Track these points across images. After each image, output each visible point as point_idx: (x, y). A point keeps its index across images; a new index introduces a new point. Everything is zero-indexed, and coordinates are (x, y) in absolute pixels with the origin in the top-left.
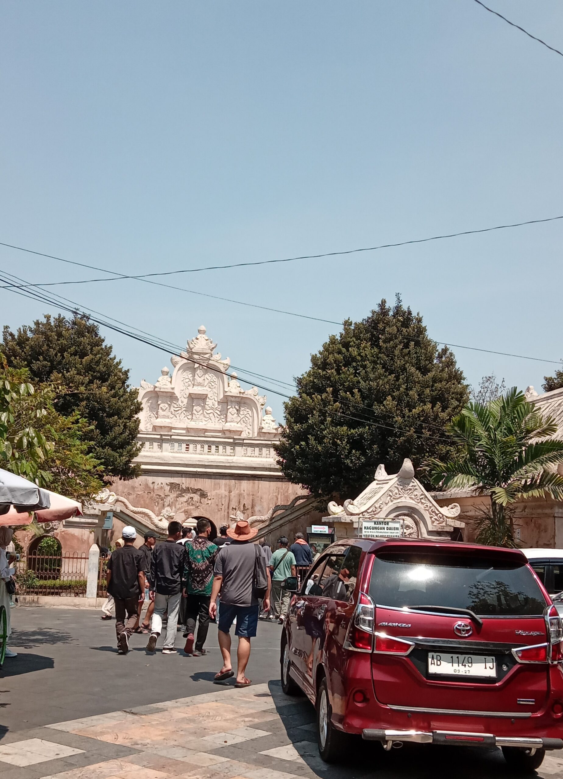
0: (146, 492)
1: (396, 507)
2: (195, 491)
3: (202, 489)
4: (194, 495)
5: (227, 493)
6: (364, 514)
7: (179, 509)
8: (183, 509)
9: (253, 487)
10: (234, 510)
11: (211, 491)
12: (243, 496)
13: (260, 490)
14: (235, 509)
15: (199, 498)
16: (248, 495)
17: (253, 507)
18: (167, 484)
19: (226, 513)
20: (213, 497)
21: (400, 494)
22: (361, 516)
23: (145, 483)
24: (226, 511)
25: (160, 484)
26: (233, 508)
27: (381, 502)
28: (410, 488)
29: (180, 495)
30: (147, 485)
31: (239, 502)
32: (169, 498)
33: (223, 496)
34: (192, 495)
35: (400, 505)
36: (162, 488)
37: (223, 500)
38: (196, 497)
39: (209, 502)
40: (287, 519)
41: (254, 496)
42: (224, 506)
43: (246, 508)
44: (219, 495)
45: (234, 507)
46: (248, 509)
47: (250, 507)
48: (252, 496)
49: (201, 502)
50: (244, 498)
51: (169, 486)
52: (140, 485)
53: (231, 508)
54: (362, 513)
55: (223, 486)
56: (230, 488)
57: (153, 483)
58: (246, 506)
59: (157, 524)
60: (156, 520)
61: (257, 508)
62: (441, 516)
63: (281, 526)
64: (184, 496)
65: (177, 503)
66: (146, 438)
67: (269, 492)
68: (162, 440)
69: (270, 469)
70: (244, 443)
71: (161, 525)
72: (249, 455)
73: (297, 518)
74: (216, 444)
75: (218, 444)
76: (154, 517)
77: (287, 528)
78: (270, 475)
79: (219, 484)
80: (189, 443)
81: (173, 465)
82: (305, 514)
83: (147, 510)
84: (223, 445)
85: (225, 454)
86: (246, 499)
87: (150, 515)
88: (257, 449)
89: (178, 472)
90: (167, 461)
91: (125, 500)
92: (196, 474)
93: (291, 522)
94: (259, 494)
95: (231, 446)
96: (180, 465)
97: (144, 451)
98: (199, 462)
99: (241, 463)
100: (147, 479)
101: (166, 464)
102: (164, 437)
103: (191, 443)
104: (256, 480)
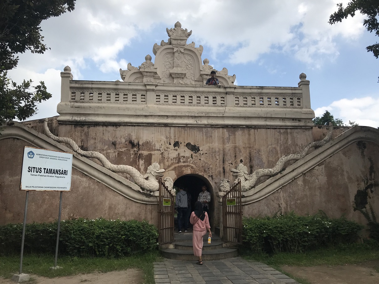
3: (193, 143)
4: (185, 149)
5: (221, 146)
7: (169, 167)
8: (173, 167)
9: (249, 139)
11: (203, 144)
13: (257, 141)
16: (244, 147)
17: (251, 161)
19: (221, 170)
20: (206, 152)
24: (222, 167)
33: (217, 150)
37: (217, 154)
38: (188, 152)
39: (202, 157)
41: (251, 149)
42: (218, 161)
44: (212, 149)
48: (248, 149)
49: (193, 158)
50: (240, 152)
55: (217, 140)
56: (223, 139)
59: (142, 184)
60: (141, 178)
61: (255, 162)
63: (293, 179)
65: (166, 160)
66: (128, 90)
67: (267, 143)
68: (147, 91)
69: (266, 118)
70: (236, 93)
71: (147, 185)
72: (242, 105)
73: (311, 170)
74: (205, 95)
75: (208, 95)
76: (138, 175)
77: (300, 182)
78: (267, 126)
79: (211, 137)
80: (176, 94)
81: (159, 118)
82: (320, 164)
83: (131, 167)
84: (213, 95)
85: (216, 105)
86: (243, 152)
87: (134, 172)
88: (249, 99)
89: (166, 125)
90: (152, 113)
91: (101, 156)
92: (186, 126)
93: (304, 174)
94: (256, 147)
95: (221, 96)
96: (167, 117)
97: (126, 103)
98: (188, 113)
99: (234, 113)
100: (130, 134)
101: (151, 116)
102: (148, 87)
103: (178, 94)
104: (252, 131)
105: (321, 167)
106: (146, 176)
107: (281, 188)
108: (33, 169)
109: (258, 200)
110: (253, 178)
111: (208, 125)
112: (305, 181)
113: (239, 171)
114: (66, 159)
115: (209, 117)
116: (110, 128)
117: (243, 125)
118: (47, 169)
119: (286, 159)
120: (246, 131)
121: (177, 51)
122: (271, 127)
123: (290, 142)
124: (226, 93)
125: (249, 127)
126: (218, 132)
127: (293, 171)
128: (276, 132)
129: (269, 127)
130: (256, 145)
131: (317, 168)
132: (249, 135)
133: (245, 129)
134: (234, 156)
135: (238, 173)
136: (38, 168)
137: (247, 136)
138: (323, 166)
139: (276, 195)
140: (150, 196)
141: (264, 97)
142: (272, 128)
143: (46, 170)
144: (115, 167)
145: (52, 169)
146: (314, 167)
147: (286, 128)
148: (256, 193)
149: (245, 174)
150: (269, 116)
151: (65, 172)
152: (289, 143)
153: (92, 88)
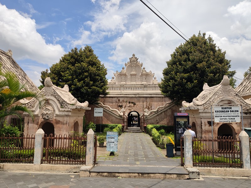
1: (221, 101)
2: (132, 103)
3: (134, 102)
5: (142, 103)
6: (204, 105)
8: (128, 109)
11: (137, 103)
12: (148, 104)
19: (142, 110)
21: (222, 94)
22: (202, 106)
27: (213, 99)
28: (228, 90)
31: (147, 106)
35: (223, 99)
37: (141, 105)
38: (133, 105)
39: (137, 106)
40: (163, 111)
41: (151, 104)
42: (142, 107)
45: (145, 108)
54: (203, 104)
56: (143, 101)
58: (149, 107)
59: (120, 114)
60: (119, 112)
61: (152, 108)
62: (246, 104)
63: (161, 113)
65: (126, 107)
68: (121, 87)
73: (167, 110)
75: (139, 87)
77: (163, 114)
79: (140, 100)
80: (129, 87)
81: (125, 95)
82: (169, 109)
85: (141, 90)
89: (126, 97)
91: (109, 107)
93: (164, 112)
95: (143, 88)
96: (127, 95)
97: (115, 91)
99: (146, 93)
101: (122, 94)
104: (152, 98)
106: (120, 112)
108: (96, 112)
110: (149, 113)
111: (139, 97)
112: (165, 114)
115: (139, 94)
116: (111, 98)
120: (150, 98)
121: (133, 66)
124: (145, 87)
126: (142, 99)
127: (161, 111)
128: (160, 98)
137: (150, 100)
139: (156, 117)
140: (121, 117)
144: (112, 109)
148: (150, 117)
149: (147, 112)
150: (157, 93)
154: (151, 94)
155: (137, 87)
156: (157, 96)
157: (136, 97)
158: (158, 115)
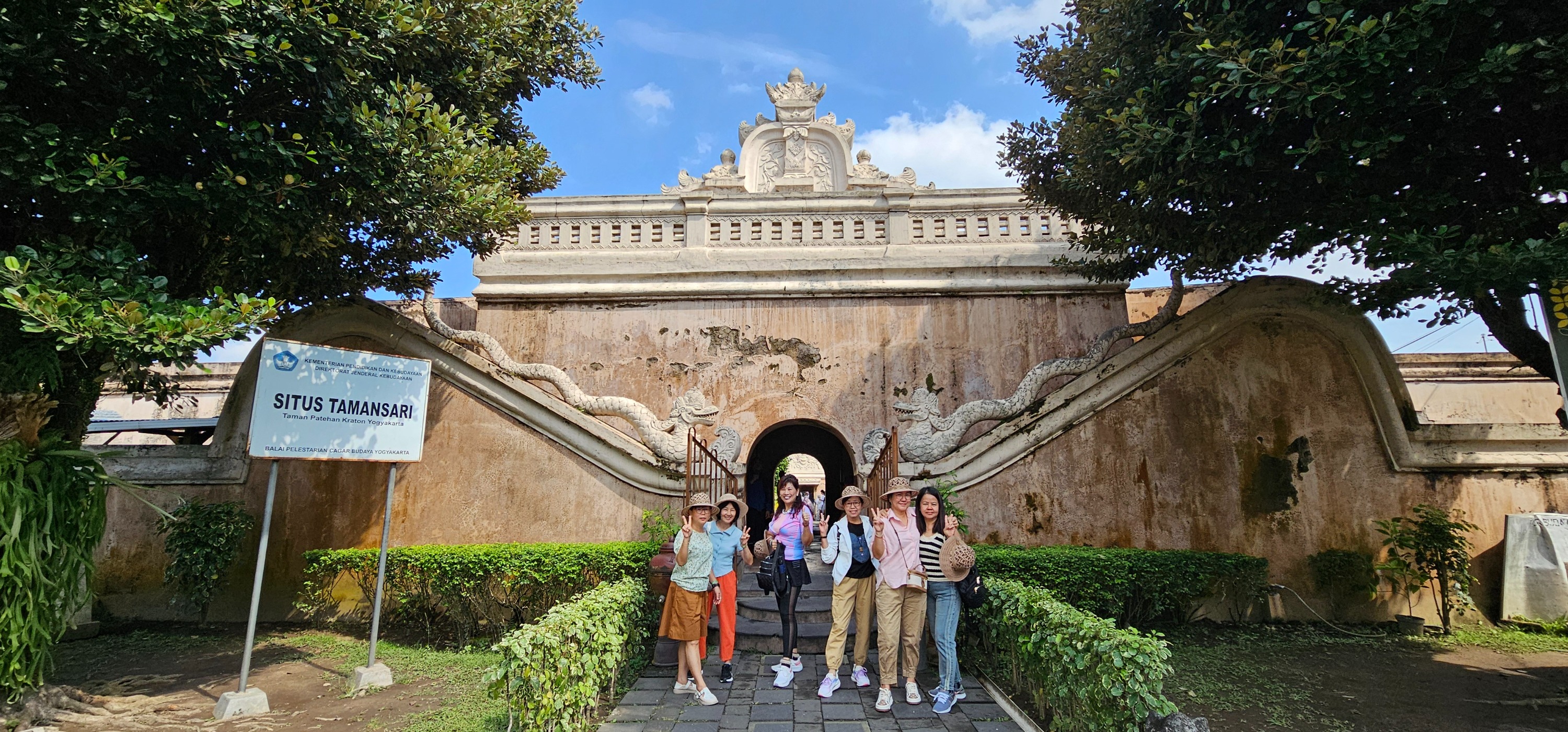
0: (644, 359)
2: (781, 347)
3: (803, 340)
4: (783, 356)
5: (876, 347)
7: (740, 401)
8: (752, 401)
9: (951, 326)
10: (901, 394)
11: (829, 344)
12: (925, 353)
13: (971, 332)
14: (904, 392)
15: (796, 364)
16: (939, 348)
17: (955, 383)
18: (702, 331)
19: (878, 406)
20: (837, 361)
23: (639, 334)
24: (878, 400)
25: (681, 332)
26: (897, 392)
29: (741, 362)
30: (645, 338)
31: (915, 371)
32: (708, 372)
33: (866, 355)
34: (775, 359)
36: (686, 343)
37: (866, 367)
38: (788, 364)
39: (827, 375)
41: (955, 351)
42: (869, 383)
43: (935, 388)
44: (853, 352)
45: (901, 387)
46: (941, 389)
47: (946, 382)
48: (949, 352)
49: (802, 379)
50: (928, 359)
51: (709, 338)
52: (627, 338)
53: (892, 389)
55: (864, 329)
56: (883, 331)
57: (663, 331)
58: (935, 381)
59: (658, 444)
60: (655, 429)
61: (968, 387)
64: (751, 363)
65: (734, 384)
66: (643, 214)
67: (999, 336)
68: (687, 214)
69: (995, 270)
70: (914, 208)
71: (669, 448)
72: (931, 240)
73: (1120, 401)
74: (833, 217)
75: (841, 217)
76: (648, 423)
77: (1087, 432)
78: (998, 289)
79: (851, 322)
80: (760, 218)
81: (715, 278)
82: (1145, 385)
83: (631, 402)
84: (854, 217)
85: (862, 240)
86: (934, 361)
87: (638, 415)
88: (950, 222)
89: (733, 296)
90: (699, 267)
91: (562, 376)
92: (784, 298)
93: (1097, 413)
94: (971, 344)
95: (877, 219)
96: (737, 275)
97: (638, 247)
98: (789, 263)
99: (910, 259)
100: (645, 322)
101: (697, 274)
102: (689, 205)
103: (766, 218)
104: (959, 305)
105: (1148, 393)
106: (667, 425)
107: (1033, 453)
108: (292, 401)
109: (968, 485)
110: (955, 425)
111: (841, 292)
112: (1101, 433)
113: (914, 408)
114: (409, 376)
115: (842, 273)
117: (934, 291)
118: (343, 402)
119: (1044, 373)
120: (943, 305)
121: (792, 134)
122: (1010, 293)
123: (1061, 330)
124: (889, 211)
125: (950, 294)
126: (868, 311)
127: (1067, 403)
128: (1025, 306)
129: (1004, 293)
130: (970, 339)
131: (1138, 395)
132: (952, 314)
133: (940, 300)
134: (911, 369)
135: (911, 412)
136: (311, 398)
137: (945, 318)
138: (1156, 390)
139: (1020, 471)
140: (676, 475)
141: (989, 217)
142: (1014, 296)
143: (337, 405)
144: (588, 400)
145: (358, 403)
146: (1129, 395)
147: (1051, 295)
148: (962, 466)
149: (931, 416)
151: (406, 411)
152: (1060, 335)
153: (556, 216)
154: (951, 272)
155: (828, 211)
156: (1002, 282)
157: (812, 297)
158: (1036, 449)
